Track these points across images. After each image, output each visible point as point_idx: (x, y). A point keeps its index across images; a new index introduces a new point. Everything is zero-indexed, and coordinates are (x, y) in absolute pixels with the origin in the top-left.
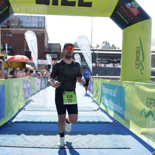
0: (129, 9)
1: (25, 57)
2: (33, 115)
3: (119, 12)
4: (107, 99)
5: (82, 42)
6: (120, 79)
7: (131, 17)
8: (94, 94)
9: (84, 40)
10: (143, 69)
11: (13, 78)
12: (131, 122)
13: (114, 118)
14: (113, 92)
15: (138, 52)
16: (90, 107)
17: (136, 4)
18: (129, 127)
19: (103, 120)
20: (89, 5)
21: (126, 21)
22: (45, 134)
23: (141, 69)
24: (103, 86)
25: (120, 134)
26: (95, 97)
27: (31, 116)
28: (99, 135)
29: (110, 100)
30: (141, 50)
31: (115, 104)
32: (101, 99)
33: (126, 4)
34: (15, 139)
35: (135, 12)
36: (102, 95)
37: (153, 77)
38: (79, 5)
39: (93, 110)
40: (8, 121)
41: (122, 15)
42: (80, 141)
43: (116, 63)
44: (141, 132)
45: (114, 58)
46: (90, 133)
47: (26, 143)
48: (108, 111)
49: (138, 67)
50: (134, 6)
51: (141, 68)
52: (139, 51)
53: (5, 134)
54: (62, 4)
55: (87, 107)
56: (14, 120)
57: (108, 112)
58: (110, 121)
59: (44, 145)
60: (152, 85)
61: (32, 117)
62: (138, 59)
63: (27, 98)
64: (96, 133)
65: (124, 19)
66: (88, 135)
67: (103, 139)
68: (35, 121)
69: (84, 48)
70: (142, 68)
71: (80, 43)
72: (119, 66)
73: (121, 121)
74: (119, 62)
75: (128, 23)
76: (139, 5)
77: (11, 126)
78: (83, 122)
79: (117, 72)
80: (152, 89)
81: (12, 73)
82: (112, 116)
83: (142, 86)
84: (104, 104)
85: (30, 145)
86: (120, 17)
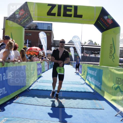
3: (100, 21)
4: (90, 77)
5: (76, 40)
6: (99, 64)
7: (107, 25)
8: (82, 74)
9: (77, 39)
10: (114, 59)
11: (31, 61)
12: (105, 93)
14: (94, 73)
15: (111, 48)
16: (80, 82)
17: (111, 17)
18: (104, 95)
19: (87, 91)
21: (104, 27)
23: (113, 59)
24: (88, 69)
25: (98, 100)
26: (82, 75)
28: (84, 100)
29: (92, 78)
30: (113, 46)
31: (95, 81)
32: (86, 77)
33: (104, 17)
34: (31, 100)
35: (110, 22)
36: (87, 75)
37: (121, 64)
38: (74, 17)
39: (81, 84)
40: (27, 89)
41: (102, 24)
42: (72, 103)
43: (97, 54)
44: (111, 99)
45: (96, 51)
46: (79, 99)
47: (38, 102)
48: (91, 85)
49: (111, 57)
50: (109, 18)
53: (25, 96)
55: (77, 82)
56: (31, 88)
58: (92, 91)
59: (49, 105)
60: (120, 69)
61: (42, 86)
62: (111, 52)
63: (39, 74)
64: (82, 99)
66: (77, 100)
67: (87, 103)
68: (44, 89)
69: (76, 43)
70: (113, 58)
71: (74, 40)
72: (99, 56)
73: (99, 92)
74: (99, 53)
75: (105, 28)
76: (112, 18)
77: (29, 92)
78: (74, 91)
79: (97, 60)
80: (120, 71)
82: (93, 88)
83: (113, 69)
84: (88, 80)
85: (41, 104)
86: (100, 25)
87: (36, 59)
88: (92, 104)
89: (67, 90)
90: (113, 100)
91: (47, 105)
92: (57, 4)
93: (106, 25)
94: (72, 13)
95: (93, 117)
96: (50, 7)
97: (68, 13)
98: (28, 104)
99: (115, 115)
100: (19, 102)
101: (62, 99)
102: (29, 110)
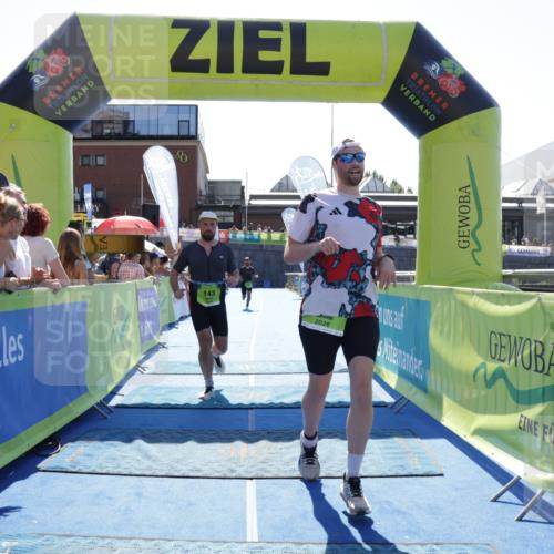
0: (435, 81)
1: (143, 222)
2: (167, 387)
3: (408, 88)
6: (413, 278)
7: (441, 103)
10: (479, 249)
11: (108, 281)
12: (446, 401)
13: (398, 390)
14: (394, 316)
15: (463, 201)
17: (455, 65)
18: (441, 414)
20: (322, 69)
21: (427, 112)
22: (201, 440)
23: (474, 251)
25: (415, 435)
27: (160, 388)
29: (387, 340)
30: (472, 196)
31: (400, 352)
33: (427, 67)
34: (119, 453)
35: (454, 88)
37: (509, 272)
38: (294, 71)
40: (98, 404)
41: (417, 97)
43: (403, 233)
44: (472, 428)
45: (398, 218)
47: (148, 463)
48: (380, 371)
49: (467, 244)
50: (450, 71)
51: (473, 246)
52: (467, 199)
53: (89, 438)
54: (246, 70)
56: (115, 401)
57: (381, 375)
58: (389, 399)
59: (198, 470)
60: (503, 294)
61: (163, 391)
62: (464, 221)
63: (149, 337)
65: (421, 107)
68: (173, 403)
70: (476, 247)
72: (411, 242)
73: (419, 399)
74: (412, 230)
75: (432, 118)
77: (106, 418)
79: (406, 258)
80: (502, 304)
81: (105, 268)
82: (393, 385)
83: (475, 296)
85: (162, 470)
86: (412, 103)
87: (130, 268)
88: (388, 454)
89: (277, 402)
90: (479, 432)
91: (192, 470)
92: (213, 19)
93: (438, 101)
94: (285, 54)
95: (399, 512)
96: (184, 32)
97: (266, 56)
98: (104, 471)
99: (493, 496)
100: (66, 465)
101: (257, 440)
102: (110, 498)
